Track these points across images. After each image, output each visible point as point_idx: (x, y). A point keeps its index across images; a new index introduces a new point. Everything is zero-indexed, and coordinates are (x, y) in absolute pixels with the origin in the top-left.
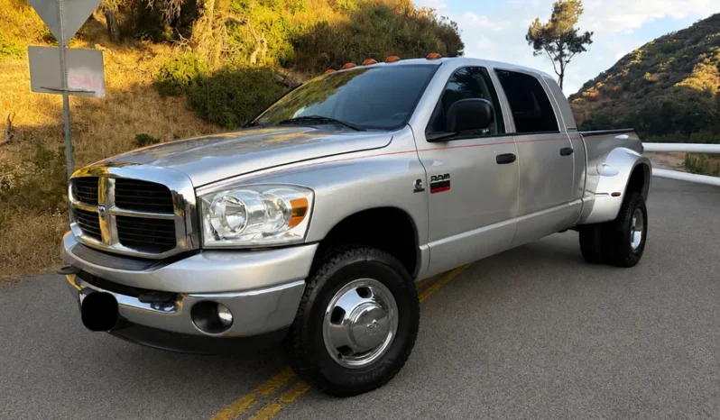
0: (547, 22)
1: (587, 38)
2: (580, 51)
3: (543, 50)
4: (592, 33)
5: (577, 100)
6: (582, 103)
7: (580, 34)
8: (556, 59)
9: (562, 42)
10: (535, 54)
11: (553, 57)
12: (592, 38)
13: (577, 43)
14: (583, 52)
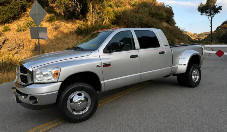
0: (205, 4)
1: (220, 8)
2: (218, 13)
3: (204, 13)
4: (222, 6)
5: (220, 28)
6: (222, 29)
7: (217, 7)
8: (209, 16)
9: (211, 10)
10: (201, 15)
11: (208, 15)
12: (222, 8)
13: (216, 10)
14: (219, 13)
